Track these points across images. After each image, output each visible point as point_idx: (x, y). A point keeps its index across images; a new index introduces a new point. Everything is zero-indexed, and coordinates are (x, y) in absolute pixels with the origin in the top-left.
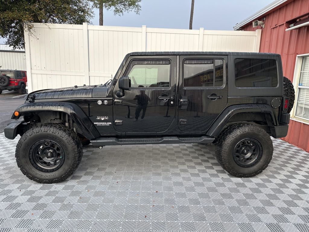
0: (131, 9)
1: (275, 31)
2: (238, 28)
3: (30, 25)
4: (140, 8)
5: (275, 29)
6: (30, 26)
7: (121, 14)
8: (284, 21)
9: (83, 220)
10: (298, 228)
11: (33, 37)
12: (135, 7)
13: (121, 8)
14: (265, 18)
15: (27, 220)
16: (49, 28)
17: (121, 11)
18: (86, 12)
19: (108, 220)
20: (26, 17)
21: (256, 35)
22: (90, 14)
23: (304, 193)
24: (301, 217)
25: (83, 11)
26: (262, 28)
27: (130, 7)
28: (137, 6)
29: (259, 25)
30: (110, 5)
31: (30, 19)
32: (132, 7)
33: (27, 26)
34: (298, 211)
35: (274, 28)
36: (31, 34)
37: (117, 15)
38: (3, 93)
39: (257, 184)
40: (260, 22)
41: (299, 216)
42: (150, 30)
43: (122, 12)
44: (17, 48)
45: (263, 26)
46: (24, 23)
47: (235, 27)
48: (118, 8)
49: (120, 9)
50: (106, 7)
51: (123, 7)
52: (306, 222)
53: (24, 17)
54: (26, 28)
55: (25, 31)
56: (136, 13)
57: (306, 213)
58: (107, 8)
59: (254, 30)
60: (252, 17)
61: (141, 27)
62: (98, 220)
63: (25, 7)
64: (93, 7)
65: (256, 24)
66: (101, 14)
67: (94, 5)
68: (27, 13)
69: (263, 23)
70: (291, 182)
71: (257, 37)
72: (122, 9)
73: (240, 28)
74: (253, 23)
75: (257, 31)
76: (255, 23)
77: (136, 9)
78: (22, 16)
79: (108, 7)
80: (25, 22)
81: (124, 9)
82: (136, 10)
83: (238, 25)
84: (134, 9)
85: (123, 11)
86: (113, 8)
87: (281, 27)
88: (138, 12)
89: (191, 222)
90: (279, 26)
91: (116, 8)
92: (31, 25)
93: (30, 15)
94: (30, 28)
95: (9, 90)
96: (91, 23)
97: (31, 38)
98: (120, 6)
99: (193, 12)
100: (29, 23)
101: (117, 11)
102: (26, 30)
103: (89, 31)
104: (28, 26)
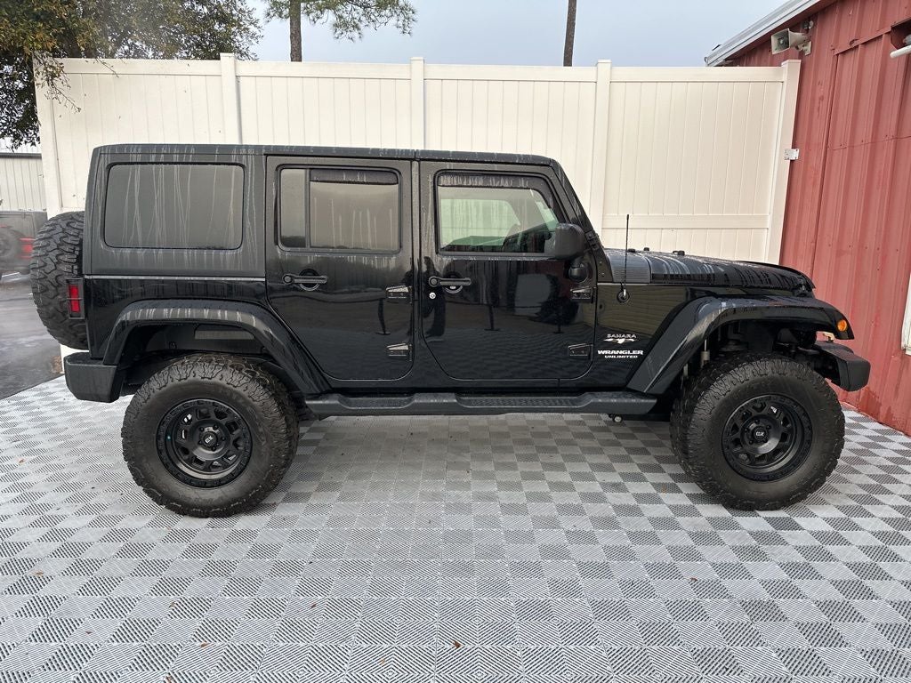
0: (384, 19)
1: (850, 62)
2: (721, 61)
3: (51, 67)
4: (414, 16)
5: (848, 56)
6: (51, 70)
7: (355, 34)
8: (882, 27)
9: (238, 644)
10: (875, 661)
11: (63, 104)
12: (398, 11)
13: (356, 16)
14: (812, 23)
15: (75, 647)
16: (114, 73)
17: (356, 27)
18: (234, 21)
19: (311, 643)
20: (36, 40)
21: (784, 78)
22: (248, 29)
23: (896, 558)
24: (882, 628)
25: (224, 19)
26: (801, 55)
27: (383, 13)
28: (402, 9)
29: (792, 46)
30: (321, 9)
31: (50, 45)
32: (389, 14)
33: (41, 69)
34: (877, 611)
35: (844, 53)
36: (55, 93)
37: (344, 39)
38: (6, 281)
39: (755, 535)
40: (795, 36)
41: (879, 626)
42: (435, 70)
43: (359, 29)
44: (26, 142)
45: (808, 48)
46: (35, 61)
47: (711, 57)
48: (345, 15)
49: (353, 18)
50: (308, 14)
51: (361, 13)
52: (897, 645)
53: (31, 38)
54: (40, 76)
55: (37, 85)
56: (401, 30)
57: (901, 616)
58: (311, 17)
59: (775, 62)
60: (767, 21)
61: (410, 62)
62: (281, 644)
63: (34, 7)
64: (268, 14)
65: (781, 42)
66: (296, 36)
67: (272, 8)
68: (39, 28)
69: (805, 37)
70: (856, 527)
71: (785, 84)
72: (360, 20)
73: (726, 60)
74: (774, 40)
75: (785, 64)
76: (779, 40)
77: (402, 17)
78: (24, 35)
79: (314, 14)
80: (36, 57)
81: (363, 18)
82: (400, 23)
83: (720, 51)
84: (393, 21)
85: (361, 26)
86: (329, 17)
87: (869, 46)
88: (406, 28)
89: (553, 648)
90: (865, 43)
91: (341, 17)
92: (54, 65)
93: (48, 34)
94: (53, 76)
95: (23, 273)
96: (253, 56)
97: (59, 109)
98: (350, 11)
99: (574, 25)
100: (49, 60)
101: (342, 25)
102: (40, 82)
103: (241, 79)
104: (46, 69)
